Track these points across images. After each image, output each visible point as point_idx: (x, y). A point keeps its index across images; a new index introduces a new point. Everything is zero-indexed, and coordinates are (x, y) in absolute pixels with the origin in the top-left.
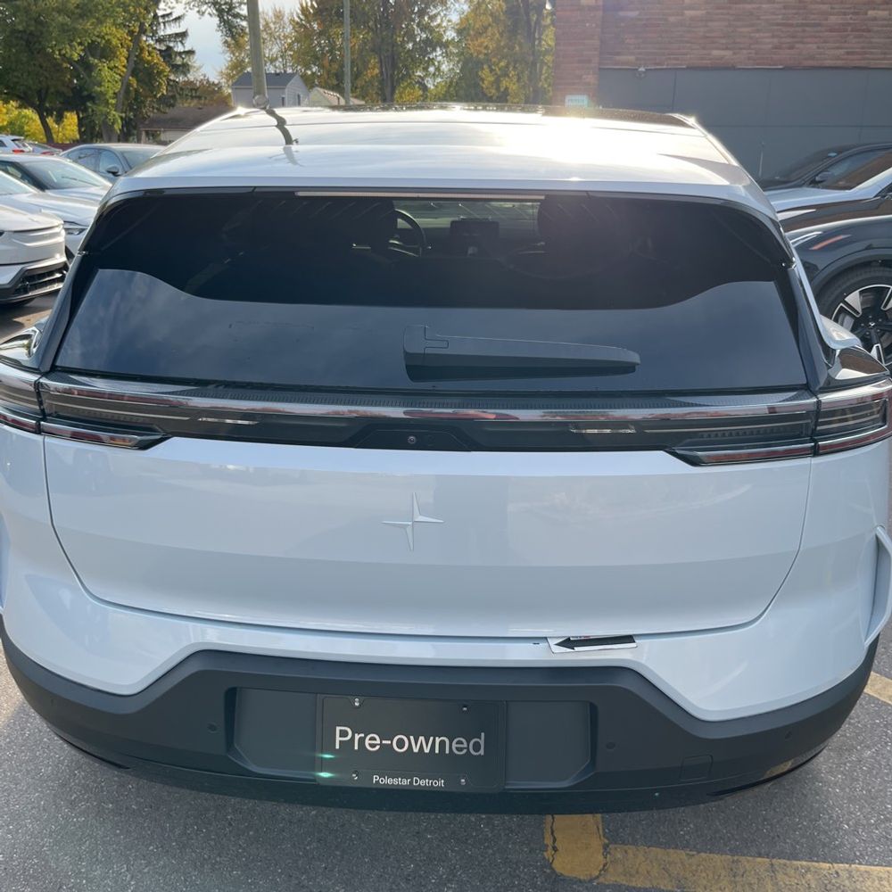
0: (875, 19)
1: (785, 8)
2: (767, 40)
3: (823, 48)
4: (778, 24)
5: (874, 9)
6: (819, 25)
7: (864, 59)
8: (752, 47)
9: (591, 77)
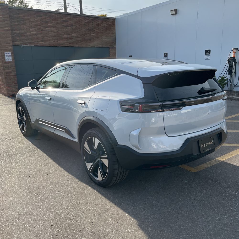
0: (73, 36)
1: (54, 33)
2: (52, 40)
3: (64, 42)
4: (53, 37)
5: (73, 34)
6: (62, 37)
7: (73, 45)
8: (49, 41)
9: (11, 48)
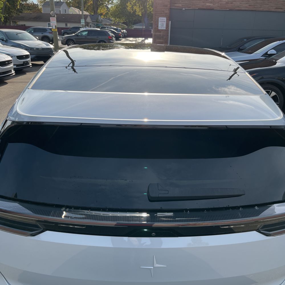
9: (167, 12)
